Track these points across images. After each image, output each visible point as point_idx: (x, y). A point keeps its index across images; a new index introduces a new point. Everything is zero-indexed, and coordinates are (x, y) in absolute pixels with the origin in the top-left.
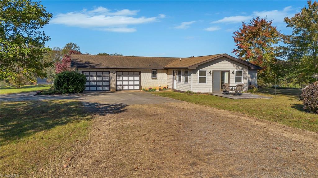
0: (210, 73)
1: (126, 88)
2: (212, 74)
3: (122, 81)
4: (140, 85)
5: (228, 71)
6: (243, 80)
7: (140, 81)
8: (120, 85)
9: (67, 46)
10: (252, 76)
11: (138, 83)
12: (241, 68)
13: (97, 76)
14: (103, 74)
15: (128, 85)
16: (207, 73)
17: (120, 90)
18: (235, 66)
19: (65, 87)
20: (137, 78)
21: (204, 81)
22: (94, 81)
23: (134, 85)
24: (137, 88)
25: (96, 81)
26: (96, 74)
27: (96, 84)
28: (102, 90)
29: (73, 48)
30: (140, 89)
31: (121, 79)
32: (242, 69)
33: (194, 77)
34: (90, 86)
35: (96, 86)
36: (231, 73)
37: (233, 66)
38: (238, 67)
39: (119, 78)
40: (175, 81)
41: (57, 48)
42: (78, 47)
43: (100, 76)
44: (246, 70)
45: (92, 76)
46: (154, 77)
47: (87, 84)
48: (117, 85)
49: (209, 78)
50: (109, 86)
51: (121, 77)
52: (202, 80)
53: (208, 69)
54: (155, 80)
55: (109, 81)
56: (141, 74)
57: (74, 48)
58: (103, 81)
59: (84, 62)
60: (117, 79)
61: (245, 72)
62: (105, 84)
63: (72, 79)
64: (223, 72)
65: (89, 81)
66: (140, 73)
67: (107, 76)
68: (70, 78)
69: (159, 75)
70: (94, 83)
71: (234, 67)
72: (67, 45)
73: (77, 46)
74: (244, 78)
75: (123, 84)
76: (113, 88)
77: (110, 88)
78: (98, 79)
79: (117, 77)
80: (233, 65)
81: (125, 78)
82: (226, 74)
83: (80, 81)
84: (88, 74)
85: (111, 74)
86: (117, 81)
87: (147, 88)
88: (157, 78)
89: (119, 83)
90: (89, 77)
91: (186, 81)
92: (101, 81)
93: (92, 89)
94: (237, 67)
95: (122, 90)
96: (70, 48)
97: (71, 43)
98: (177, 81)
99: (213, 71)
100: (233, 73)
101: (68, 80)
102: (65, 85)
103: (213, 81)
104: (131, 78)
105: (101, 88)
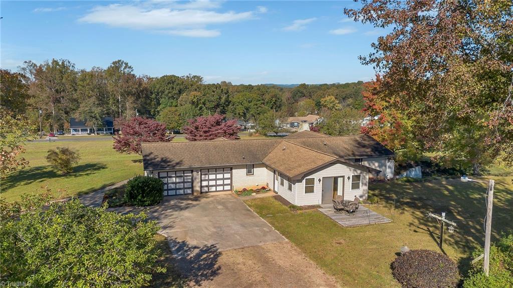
0: (320, 180)
1: (213, 189)
2: (321, 182)
3: (209, 180)
4: (231, 184)
5: (343, 177)
6: (362, 186)
7: (231, 179)
8: (207, 186)
9: (113, 65)
10: (380, 164)
11: (228, 182)
12: (359, 172)
13: (176, 177)
14: (184, 174)
15: (216, 186)
16: (316, 181)
17: (207, 192)
18: (352, 170)
19: (140, 200)
20: (227, 176)
21: (312, 191)
22: (173, 183)
23: (224, 185)
24: (228, 188)
25: (176, 183)
26: (176, 174)
27: (176, 192)
28: (183, 193)
29: (122, 69)
30: (231, 190)
31: (207, 178)
32: (361, 173)
33: (300, 187)
34: (168, 190)
35: (176, 189)
36: (346, 178)
37: (348, 170)
38: (356, 171)
39: (205, 177)
40: (276, 182)
41: (98, 68)
42: (130, 67)
43: (181, 176)
44: (366, 174)
45: (171, 177)
46: (249, 172)
47: (165, 193)
48: (201, 187)
49: (318, 187)
50: (192, 187)
51: (207, 176)
52: (309, 189)
53: (316, 176)
54: (251, 178)
55: (192, 182)
56: (233, 171)
57: (125, 68)
58: (184, 182)
59: (159, 159)
60: (202, 179)
61: (364, 176)
62: (186, 185)
63: (147, 189)
64: (336, 179)
65: (167, 184)
66: (231, 169)
67: (189, 176)
68: (146, 188)
69: (257, 171)
70: (173, 186)
71: (350, 170)
72: (114, 63)
73: (129, 65)
74: (362, 184)
75: (210, 184)
76: (197, 191)
77: (193, 191)
78: (178, 180)
79: (203, 176)
80: (350, 169)
81: (212, 177)
82: (340, 180)
83: (158, 191)
84: (164, 175)
85: (195, 173)
86: (201, 181)
87: (241, 189)
88: (253, 174)
89: (204, 183)
90: (166, 179)
91: (290, 188)
92: (182, 182)
93: (171, 193)
94: (354, 170)
95: (209, 192)
96: (117, 68)
97: (120, 61)
98: (279, 184)
99: (323, 178)
100: (349, 178)
101: (143, 191)
102: (139, 198)
103: (323, 191)
104: (220, 176)
105: (182, 192)
